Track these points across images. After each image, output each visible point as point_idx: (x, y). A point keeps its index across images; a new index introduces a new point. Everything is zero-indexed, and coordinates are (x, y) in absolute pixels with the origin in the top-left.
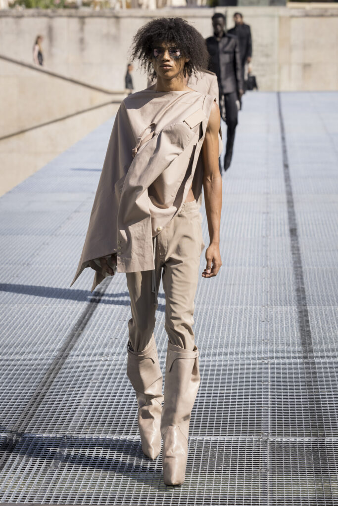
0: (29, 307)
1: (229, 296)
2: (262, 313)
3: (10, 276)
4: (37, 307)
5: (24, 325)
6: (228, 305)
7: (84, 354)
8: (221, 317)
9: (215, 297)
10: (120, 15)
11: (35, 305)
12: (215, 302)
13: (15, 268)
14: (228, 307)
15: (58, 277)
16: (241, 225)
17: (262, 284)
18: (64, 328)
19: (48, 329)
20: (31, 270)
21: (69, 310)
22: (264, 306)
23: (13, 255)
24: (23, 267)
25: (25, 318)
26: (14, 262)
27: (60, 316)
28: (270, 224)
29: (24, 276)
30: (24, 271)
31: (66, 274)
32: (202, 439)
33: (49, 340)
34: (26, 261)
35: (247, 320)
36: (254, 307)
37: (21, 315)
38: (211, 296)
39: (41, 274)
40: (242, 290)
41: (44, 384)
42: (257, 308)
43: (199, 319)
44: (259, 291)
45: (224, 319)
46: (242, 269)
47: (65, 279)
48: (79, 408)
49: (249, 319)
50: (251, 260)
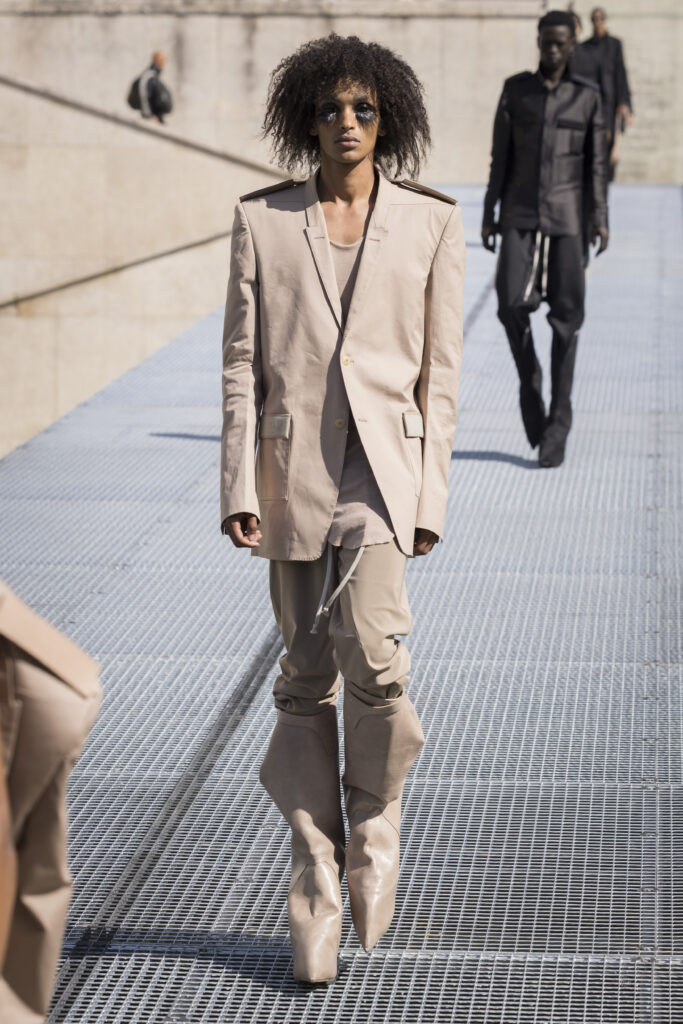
0: (125, 662)
1: (569, 641)
2: (643, 680)
3: (83, 591)
4: (143, 662)
5: (113, 700)
6: (568, 660)
7: (247, 767)
8: (550, 687)
9: (539, 644)
10: (334, 11)
11: (139, 656)
12: (540, 655)
13: (96, 574)
14: (567, 665)
15: (191, 594)
16: (600, 481)
17: (644, 615)
18: (202, 708)
19: (167, 709)
20: (130, 580)
21: (215, 667)
22: (648, 664)
23: (92, 545)
24: (112, 573)
25: (117, 685)
26: (94, 560)
27: (193, 682)
28: (664, 481)
29: (114, 592)
30: (115, 580)
31: (209, 589)
32: (505, 959)
33: (170, 735)
34: (120, 559)
35: (608, 693)
36: (624, 664)
37: (107, 678)
38: (529, 641)
39: (152, 587)
40: (598, 628)
41: (158, 832)
42: (632, 668)
43: (502, 690)
44: (636, 631)
45: (558, 691)
46: (599, 580)
47: (206, 599)
48: (234, 887)
49: (615, 691)
50: (621, 561)
